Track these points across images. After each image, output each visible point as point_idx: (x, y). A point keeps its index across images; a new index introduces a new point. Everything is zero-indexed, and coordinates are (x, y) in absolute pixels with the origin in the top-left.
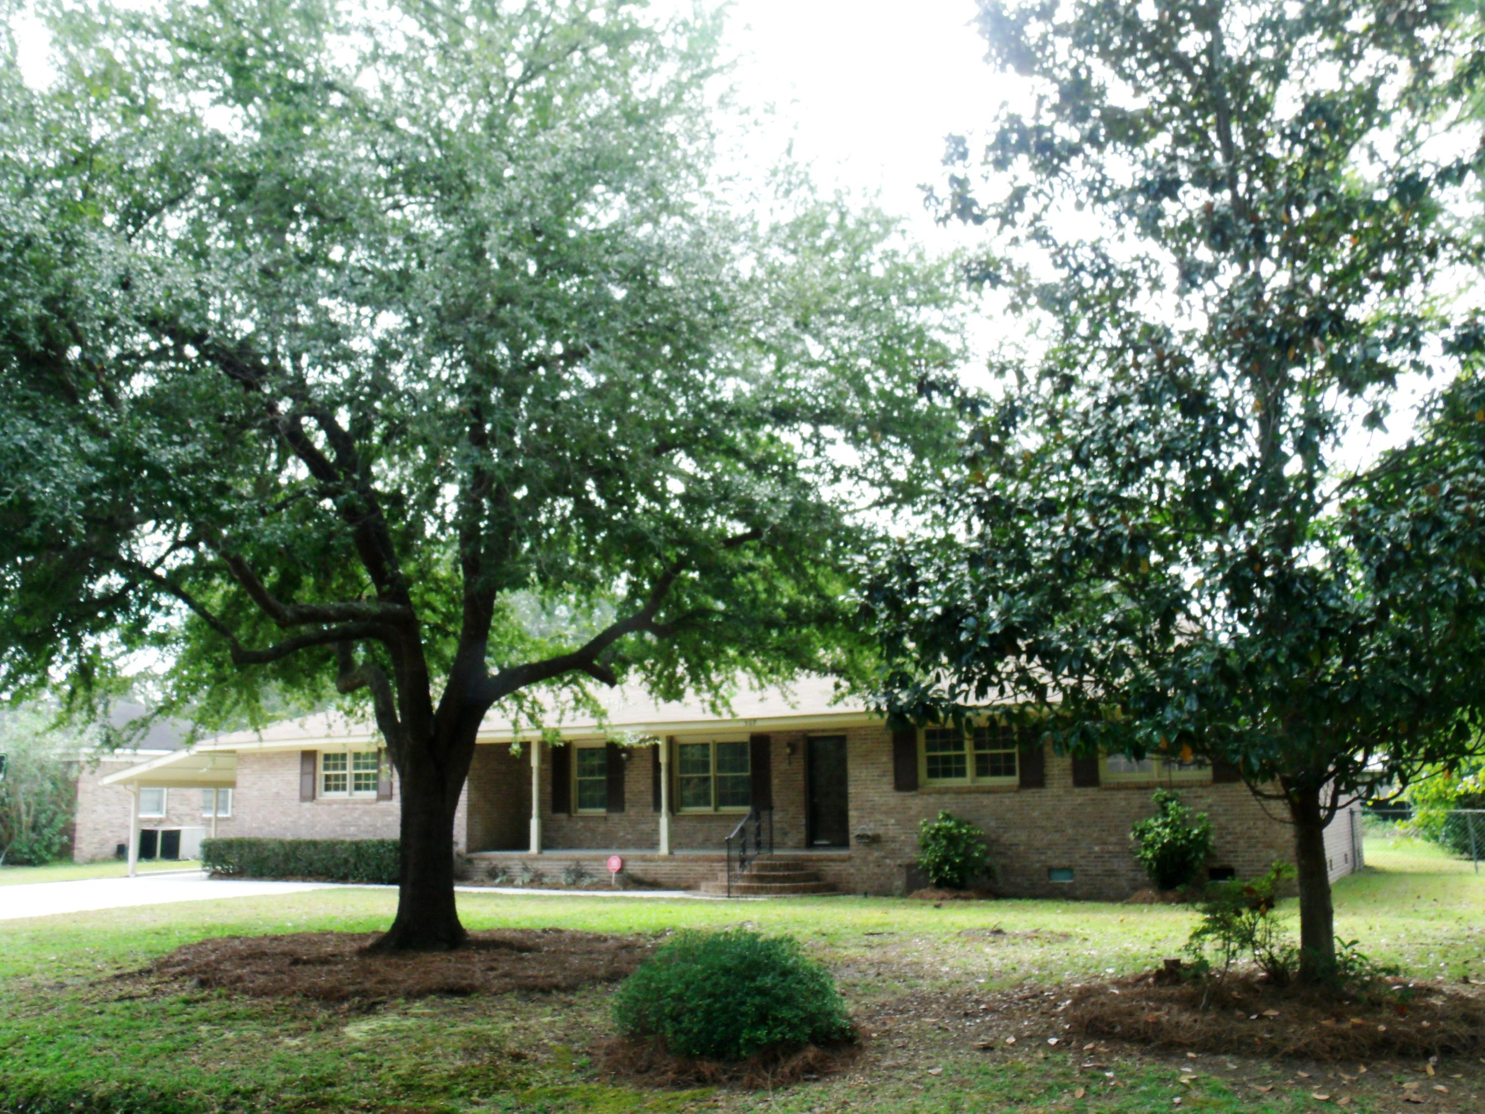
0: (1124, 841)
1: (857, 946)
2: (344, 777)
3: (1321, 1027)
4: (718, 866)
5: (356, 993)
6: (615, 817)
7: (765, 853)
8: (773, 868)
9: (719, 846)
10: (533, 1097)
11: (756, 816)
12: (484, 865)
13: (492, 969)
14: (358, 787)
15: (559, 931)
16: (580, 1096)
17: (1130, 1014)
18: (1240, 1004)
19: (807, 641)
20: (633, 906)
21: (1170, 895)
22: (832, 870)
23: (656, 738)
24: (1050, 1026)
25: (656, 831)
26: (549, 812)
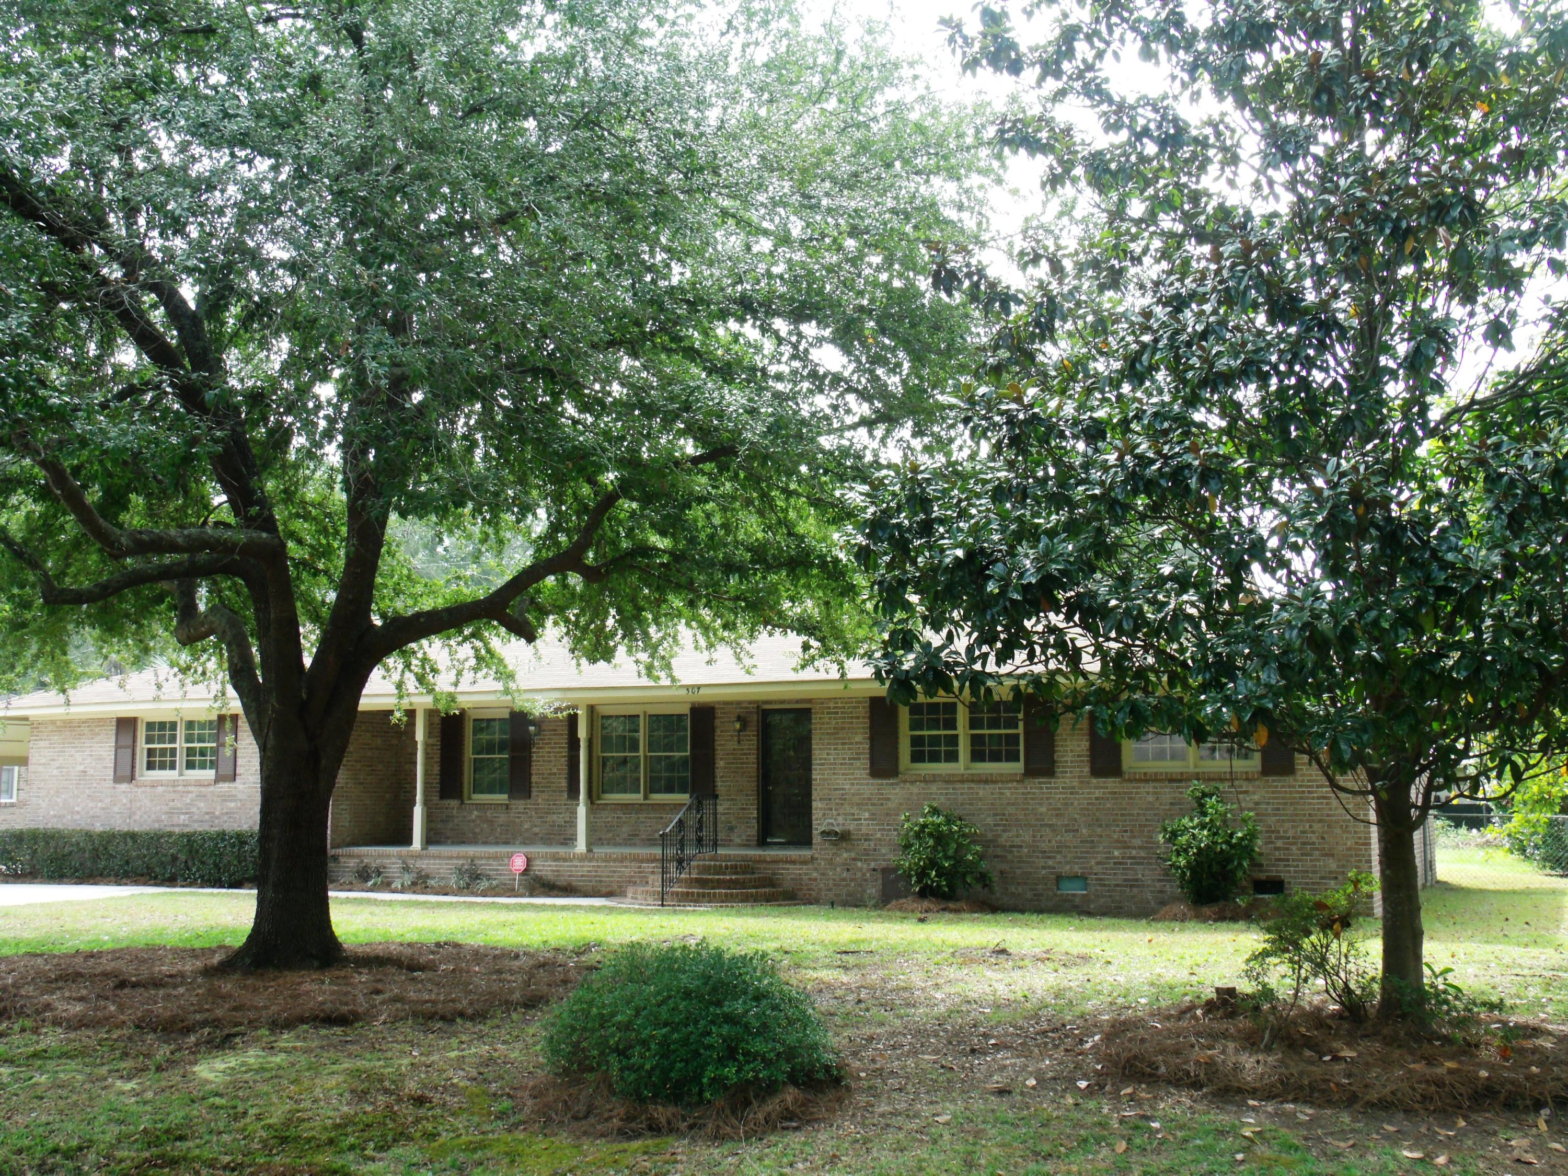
0: (1150, 845)
1: (827, 967)
2: (173, 752)
3: (1410, 1071)
4: (648, 867)
5: (204, 1023)
6: (519, 805)
7: (708, 853)
8: (718, 870)
9: (651, 842)
10: (444, 1150)
11: (698, 806)
12: (352, 863)
13: (378, 992)
14: (190, 765)
15: (457, 945)
16: (503, 1148)
17: (1177, 1053)
18: (1309, 1043)
19: (773, 590)
20: (545, 916)
21: (1206, 910)
22: (790, 874)
23: (575, 707)
24: (1078, 1067)
25: (573, 823)
26: (436, 799)
